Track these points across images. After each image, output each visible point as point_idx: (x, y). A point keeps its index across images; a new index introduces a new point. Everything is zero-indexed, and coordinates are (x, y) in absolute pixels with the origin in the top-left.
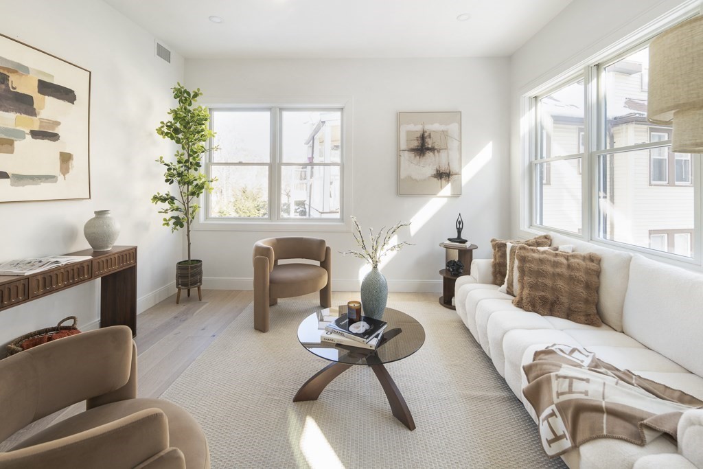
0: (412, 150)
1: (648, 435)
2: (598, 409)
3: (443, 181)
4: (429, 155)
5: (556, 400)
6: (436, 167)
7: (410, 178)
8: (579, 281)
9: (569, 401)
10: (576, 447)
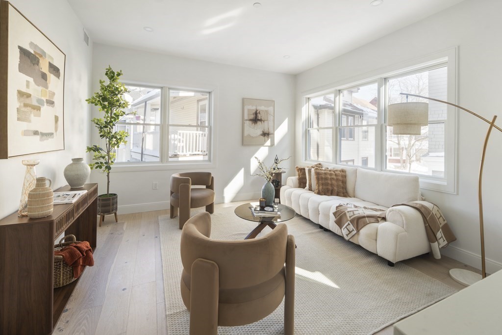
0: (250, 120)
1: (379, 219)
2: (364, 217)
3: (266, 138)
4: (259, 123)
5: (349, 219)
6: (262, 130)
7: (249, 136)
8: (340, 180)
9: (355, 218)
10: (358, 231)
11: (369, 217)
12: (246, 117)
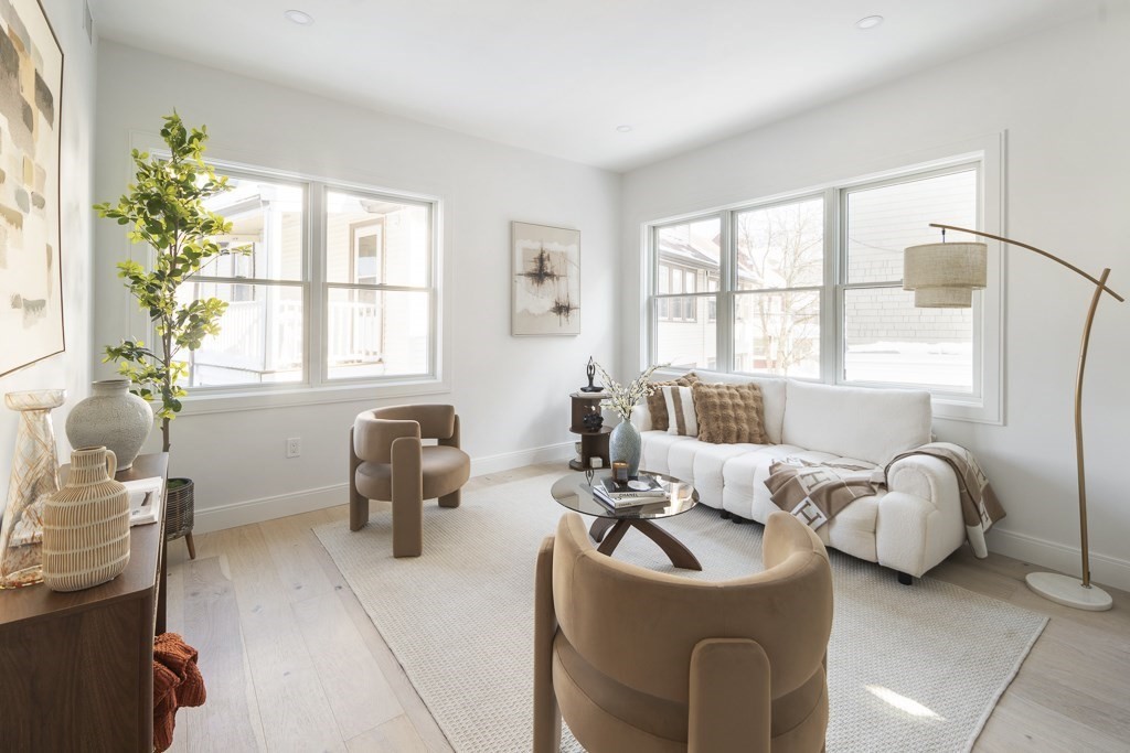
0: (529, 275)
2: (841, 485)
3: (563, 317)
4: (548, 281)
5: (808, 493)
6: (555, 297)
7: (526, 312)
8: (752, 408)
9: (821, 489)
10: (831, 518)
11: (851, 484)
12: (519, 268)
